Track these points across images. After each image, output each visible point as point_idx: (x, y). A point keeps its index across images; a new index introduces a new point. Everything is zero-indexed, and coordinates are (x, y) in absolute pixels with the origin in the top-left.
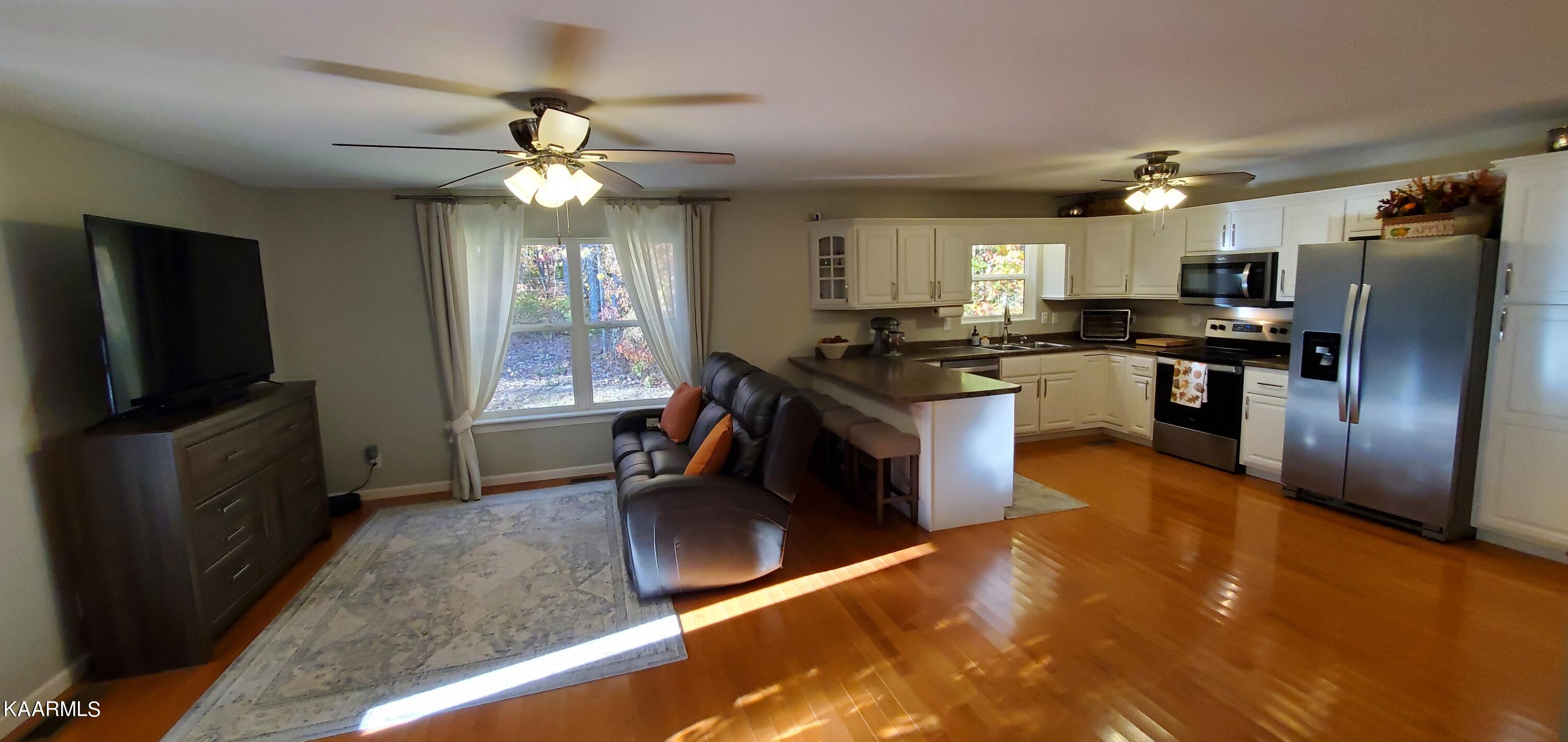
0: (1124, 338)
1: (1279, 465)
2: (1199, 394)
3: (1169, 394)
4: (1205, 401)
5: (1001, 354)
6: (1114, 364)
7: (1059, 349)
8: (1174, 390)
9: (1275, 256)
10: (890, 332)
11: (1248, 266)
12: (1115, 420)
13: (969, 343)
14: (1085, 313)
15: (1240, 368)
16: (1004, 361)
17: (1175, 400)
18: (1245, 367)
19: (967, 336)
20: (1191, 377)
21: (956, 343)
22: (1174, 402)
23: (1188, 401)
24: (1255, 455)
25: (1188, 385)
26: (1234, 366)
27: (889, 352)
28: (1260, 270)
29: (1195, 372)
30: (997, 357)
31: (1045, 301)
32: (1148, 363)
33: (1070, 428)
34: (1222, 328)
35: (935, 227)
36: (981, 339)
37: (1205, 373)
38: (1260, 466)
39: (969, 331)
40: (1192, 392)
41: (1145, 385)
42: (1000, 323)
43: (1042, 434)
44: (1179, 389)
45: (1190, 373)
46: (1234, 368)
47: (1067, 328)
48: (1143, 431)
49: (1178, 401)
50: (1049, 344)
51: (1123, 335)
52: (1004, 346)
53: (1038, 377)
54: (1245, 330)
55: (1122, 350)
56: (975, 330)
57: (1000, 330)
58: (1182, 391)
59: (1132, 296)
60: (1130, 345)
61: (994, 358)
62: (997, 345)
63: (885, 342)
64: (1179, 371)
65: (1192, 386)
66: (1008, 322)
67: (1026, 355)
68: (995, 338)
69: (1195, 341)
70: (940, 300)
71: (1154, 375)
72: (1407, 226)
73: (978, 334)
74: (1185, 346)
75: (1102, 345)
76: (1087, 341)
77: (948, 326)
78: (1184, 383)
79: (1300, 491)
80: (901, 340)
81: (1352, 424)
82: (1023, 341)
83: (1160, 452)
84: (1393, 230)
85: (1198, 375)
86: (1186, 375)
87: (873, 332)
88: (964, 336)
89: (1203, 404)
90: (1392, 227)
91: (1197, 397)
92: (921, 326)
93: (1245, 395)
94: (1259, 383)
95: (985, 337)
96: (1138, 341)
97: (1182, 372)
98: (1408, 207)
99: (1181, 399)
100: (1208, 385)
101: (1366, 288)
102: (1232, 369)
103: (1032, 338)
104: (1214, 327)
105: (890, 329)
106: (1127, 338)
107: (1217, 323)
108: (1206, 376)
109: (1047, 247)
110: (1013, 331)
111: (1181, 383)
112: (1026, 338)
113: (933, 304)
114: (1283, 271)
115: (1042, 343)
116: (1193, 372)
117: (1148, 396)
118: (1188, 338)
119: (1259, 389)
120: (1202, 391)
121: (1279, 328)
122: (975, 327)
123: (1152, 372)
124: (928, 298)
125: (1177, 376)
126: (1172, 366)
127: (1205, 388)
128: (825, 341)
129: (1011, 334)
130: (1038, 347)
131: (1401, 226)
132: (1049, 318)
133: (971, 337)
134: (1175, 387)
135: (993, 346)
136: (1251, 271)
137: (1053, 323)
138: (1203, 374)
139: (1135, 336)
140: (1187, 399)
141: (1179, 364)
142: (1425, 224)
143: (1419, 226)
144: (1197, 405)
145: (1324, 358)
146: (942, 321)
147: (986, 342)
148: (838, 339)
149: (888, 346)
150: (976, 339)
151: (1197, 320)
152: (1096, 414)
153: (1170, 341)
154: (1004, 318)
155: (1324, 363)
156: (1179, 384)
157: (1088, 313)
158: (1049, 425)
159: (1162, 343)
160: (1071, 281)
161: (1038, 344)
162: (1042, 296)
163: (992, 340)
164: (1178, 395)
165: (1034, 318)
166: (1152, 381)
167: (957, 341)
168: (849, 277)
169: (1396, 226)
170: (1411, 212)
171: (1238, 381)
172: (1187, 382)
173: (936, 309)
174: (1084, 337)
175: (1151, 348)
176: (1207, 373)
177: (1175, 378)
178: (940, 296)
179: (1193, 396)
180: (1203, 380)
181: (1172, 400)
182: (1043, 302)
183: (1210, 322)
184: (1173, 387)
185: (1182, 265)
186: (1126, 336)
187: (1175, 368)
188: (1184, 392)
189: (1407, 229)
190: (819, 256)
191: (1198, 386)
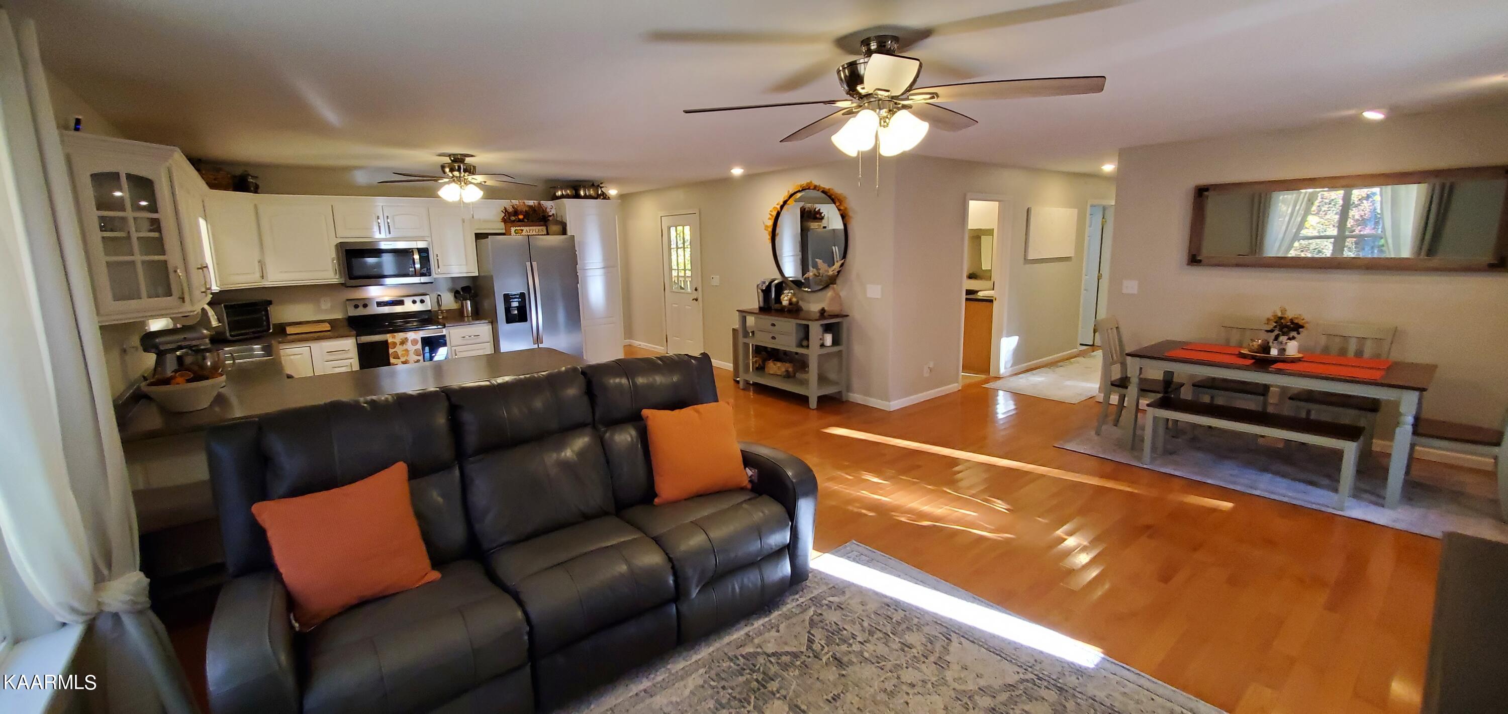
2: (421, 357)
8: (395, 361)
11: (415, 251)
14: (226, 307)
15: (446, 330)
20: (409, 346)
25: (408, 353)
29: (412, 341)
32: (344, 346)
44: (400, 359)
45: (407, 342)
58: (403, 360)
64: (395, 344)
65: (411, 353)
71: (353, 352)
72: (521, 228)
78: (403, 353)
84: (516, 230)
85: (414, 342)
86: (404, 345)
90: (515, 228)
97: (398, 344)
98: (514, 217)
101: (535, 264)
111: (401, 353)
114: (437, 255)
116: (409, 341)
125: (394, 348)
126: (385, 341)
131: (519, 228)
134: (394, 358)
138: (419, 340)
141: (393, 338)
142: (531, 228)
143: (527, 228)
155: (515, 312)
156: (398, 355)
166: (355, 361)
169: (517, 228)
170: (520, 221)
172: (407, 351)
176: (422, 338)
177: (392, 351)
179: (415, 361)
184: (391, 359)
185: (345, 250)
187: (389, 341)
188: (406, 360)
189: (522, 230)
190: (98, 209)
191: (416, 352)
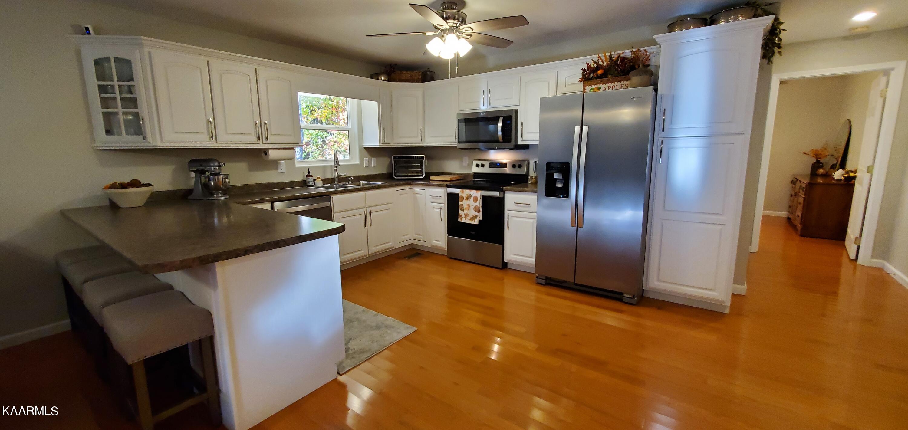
0: (422, 176)
1: (533, 260)
2: (477, 214)
3: (457, 215)
4: (481, 219)
5: (331, 192)
6: (418, 195)
7: (378, 186)
8: (460, 212)
9: (516, 111)
10: (212, 174)
11: (501, 119)
12: (421, 238)
13: (304, 184)
14: (395, 158)
15: (502, 192)
16: (334, 198)
17: (461, 219)
18: (505, 191)
19: (302, 178)
20: (471, 202)
21: (291, 184)
22: (461, 221)
23: (470, 220)
24: (515, 255)
25: (469, 208)
26: (498, 191)
27: (212, 195)
28: (509, 122)
29: (473, 198)
30: (329, 195)
31: (365, 148)
32: (441, 193)
33: (390, 248)
34: (483, 166)
35: (256, 68)
36: (314, 180)
37: (480, 198)
38: (517, 262)
39: (304, 173)
40: (473, 213)
41: (440, 210)
42: (331, 166)
43: (371, 256)
44: (464, 211)
45: (471, 198)
46: (499, 192)
47: (382, 170)
48: (439, 244)
49: (464, 221)
50: (371, 182)
51: (420, 174)
52: (335, 185)
53: (364, 210)
54: (497, 167)
55: (422, 185)
56: (309, 172)
57: (332, 172)
58: (466, 213)
59: (425, 145)
60: (426, 180)
61: (326, 196)
62: (329, 185)
63: (206, 186)
64: (463, 198)
65: (472, 208)
66: (337, 164)
67: (352, 191)
68: (328, 179)
69: (466, 176)
70: (268, 142)
71: (445, 202)
72: (599, 86)
73: (312, 176)
74: (461, 180)
75: (409, 182)
76: (398, 180)
77: (283, 167)
78: (467, 206)
79: (547, 278)
80: (225, 184)
81: (579, 228)
82: (351, 181)
83: (451, 258)
84: (591, 89)
85: (476, 200)
86: (468, 200)
87: (193, 175)
88: (299, 178)
89: (480, 221)
90: (590, 87)
91: (476, 216)
92: (252, 168)
93: (506, 212)
94: (515, 203)
95: (318, 178)
96: (431, 178)
97: (465, 198)
98: (599, 72)
99: (465, 219)
100: (482, 207)
101: (585, 128)
102: (497, 194)
103: (358, 179)
104: (478, 166)
105: (212, 171)
106: (424, 176)
107: (480, 163)
108: (481, 200)
109: (364, 102)
110: (343, 173)
111: (465, 207)
112: (353, 178)
113: (261, 145)
114: (522, 123)
115: (366, 182)
116: (472, 198)
117: (442, 218)
118: (461, 174)
119: (514, 207)
120: (479, 212)
121: (517, 165)
122: (309, 169)
123: (444, 200)
124: (254, 139)
125: (462, 201)
126: (458, 194)
127: (481, 209)
128: (113, 186)
129: (340, 176)
130: (363, 185)
131: (596, 86)
132: (370, 162)
133: (305, 179)
134: (461, 210)
135: (326, 185)
136: (503, 123)
137: (372, 166)
138: (479, 198)
139: (428, 175)
140: (470, 218)
141: (463, 192)
142: (609, 84)
143: (606, 86)
144: (476, 222)
145: (558, 182)
146: (275, 164)
147: (319, 183)
148: (135, 184)
149: (208, 190)
150: (310, 180)
151: (466, 161)
152: (407, 235)
153: (452, 177)
154: (334, 162)
155: (559, 185)
156: (463, 207)
157: (397, 157)
158: (375, 248)
159: (447, 178)
160: (383, 133)
161: (363, 183)
162: (363, 145)
163: (325, 181)
164: (463, 216)
165: (358, 162)
166: (444, 206)
167: (293, 182)
168: (144, 110)
169: (593, 87)
170: (598, 77)
171: (500, 201)
172: (469, 206)
173: (265, 151)
174: (396, 176)
175: (442, 182)
176: (481, 197)
177: (460, 203)
178: (267, 138)
179: (473, 215)
180: (479, 204)
181: (459, 220)
182: (364, 149)
183: (474, 163)
184: (459, 210)
185: (458, 119)
186: (423, 175)
187: (460, 195)
188: (467, 213)
189: (599, 89)
190: (97, 81)
191: (476, 208)
